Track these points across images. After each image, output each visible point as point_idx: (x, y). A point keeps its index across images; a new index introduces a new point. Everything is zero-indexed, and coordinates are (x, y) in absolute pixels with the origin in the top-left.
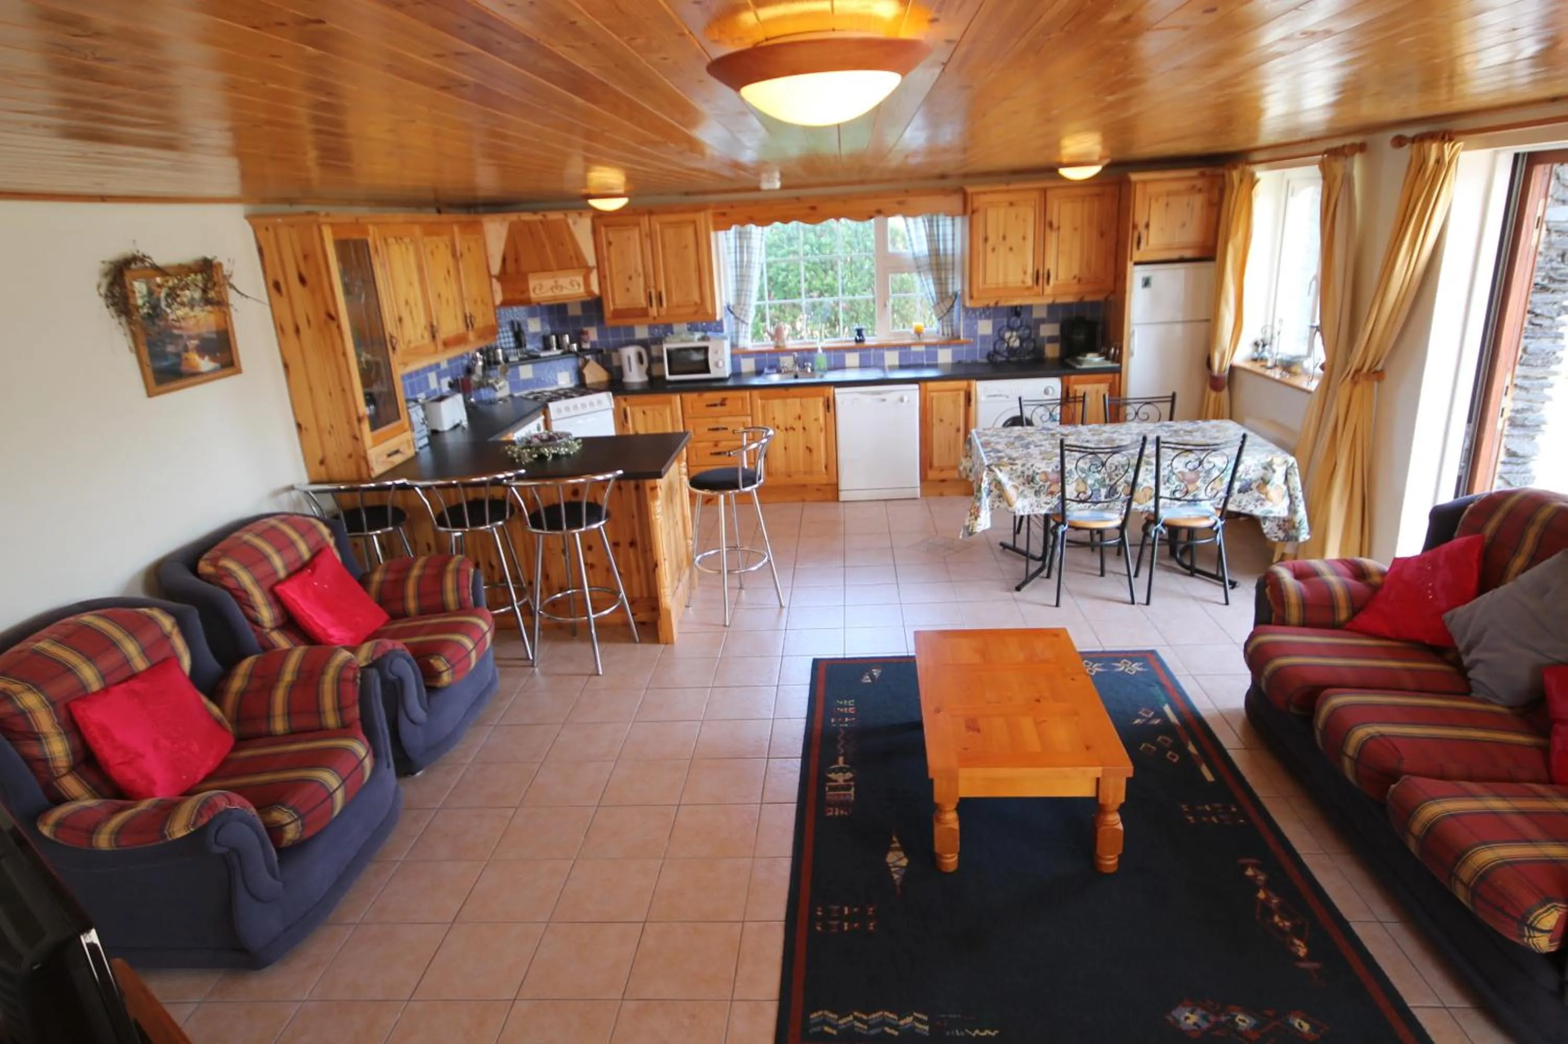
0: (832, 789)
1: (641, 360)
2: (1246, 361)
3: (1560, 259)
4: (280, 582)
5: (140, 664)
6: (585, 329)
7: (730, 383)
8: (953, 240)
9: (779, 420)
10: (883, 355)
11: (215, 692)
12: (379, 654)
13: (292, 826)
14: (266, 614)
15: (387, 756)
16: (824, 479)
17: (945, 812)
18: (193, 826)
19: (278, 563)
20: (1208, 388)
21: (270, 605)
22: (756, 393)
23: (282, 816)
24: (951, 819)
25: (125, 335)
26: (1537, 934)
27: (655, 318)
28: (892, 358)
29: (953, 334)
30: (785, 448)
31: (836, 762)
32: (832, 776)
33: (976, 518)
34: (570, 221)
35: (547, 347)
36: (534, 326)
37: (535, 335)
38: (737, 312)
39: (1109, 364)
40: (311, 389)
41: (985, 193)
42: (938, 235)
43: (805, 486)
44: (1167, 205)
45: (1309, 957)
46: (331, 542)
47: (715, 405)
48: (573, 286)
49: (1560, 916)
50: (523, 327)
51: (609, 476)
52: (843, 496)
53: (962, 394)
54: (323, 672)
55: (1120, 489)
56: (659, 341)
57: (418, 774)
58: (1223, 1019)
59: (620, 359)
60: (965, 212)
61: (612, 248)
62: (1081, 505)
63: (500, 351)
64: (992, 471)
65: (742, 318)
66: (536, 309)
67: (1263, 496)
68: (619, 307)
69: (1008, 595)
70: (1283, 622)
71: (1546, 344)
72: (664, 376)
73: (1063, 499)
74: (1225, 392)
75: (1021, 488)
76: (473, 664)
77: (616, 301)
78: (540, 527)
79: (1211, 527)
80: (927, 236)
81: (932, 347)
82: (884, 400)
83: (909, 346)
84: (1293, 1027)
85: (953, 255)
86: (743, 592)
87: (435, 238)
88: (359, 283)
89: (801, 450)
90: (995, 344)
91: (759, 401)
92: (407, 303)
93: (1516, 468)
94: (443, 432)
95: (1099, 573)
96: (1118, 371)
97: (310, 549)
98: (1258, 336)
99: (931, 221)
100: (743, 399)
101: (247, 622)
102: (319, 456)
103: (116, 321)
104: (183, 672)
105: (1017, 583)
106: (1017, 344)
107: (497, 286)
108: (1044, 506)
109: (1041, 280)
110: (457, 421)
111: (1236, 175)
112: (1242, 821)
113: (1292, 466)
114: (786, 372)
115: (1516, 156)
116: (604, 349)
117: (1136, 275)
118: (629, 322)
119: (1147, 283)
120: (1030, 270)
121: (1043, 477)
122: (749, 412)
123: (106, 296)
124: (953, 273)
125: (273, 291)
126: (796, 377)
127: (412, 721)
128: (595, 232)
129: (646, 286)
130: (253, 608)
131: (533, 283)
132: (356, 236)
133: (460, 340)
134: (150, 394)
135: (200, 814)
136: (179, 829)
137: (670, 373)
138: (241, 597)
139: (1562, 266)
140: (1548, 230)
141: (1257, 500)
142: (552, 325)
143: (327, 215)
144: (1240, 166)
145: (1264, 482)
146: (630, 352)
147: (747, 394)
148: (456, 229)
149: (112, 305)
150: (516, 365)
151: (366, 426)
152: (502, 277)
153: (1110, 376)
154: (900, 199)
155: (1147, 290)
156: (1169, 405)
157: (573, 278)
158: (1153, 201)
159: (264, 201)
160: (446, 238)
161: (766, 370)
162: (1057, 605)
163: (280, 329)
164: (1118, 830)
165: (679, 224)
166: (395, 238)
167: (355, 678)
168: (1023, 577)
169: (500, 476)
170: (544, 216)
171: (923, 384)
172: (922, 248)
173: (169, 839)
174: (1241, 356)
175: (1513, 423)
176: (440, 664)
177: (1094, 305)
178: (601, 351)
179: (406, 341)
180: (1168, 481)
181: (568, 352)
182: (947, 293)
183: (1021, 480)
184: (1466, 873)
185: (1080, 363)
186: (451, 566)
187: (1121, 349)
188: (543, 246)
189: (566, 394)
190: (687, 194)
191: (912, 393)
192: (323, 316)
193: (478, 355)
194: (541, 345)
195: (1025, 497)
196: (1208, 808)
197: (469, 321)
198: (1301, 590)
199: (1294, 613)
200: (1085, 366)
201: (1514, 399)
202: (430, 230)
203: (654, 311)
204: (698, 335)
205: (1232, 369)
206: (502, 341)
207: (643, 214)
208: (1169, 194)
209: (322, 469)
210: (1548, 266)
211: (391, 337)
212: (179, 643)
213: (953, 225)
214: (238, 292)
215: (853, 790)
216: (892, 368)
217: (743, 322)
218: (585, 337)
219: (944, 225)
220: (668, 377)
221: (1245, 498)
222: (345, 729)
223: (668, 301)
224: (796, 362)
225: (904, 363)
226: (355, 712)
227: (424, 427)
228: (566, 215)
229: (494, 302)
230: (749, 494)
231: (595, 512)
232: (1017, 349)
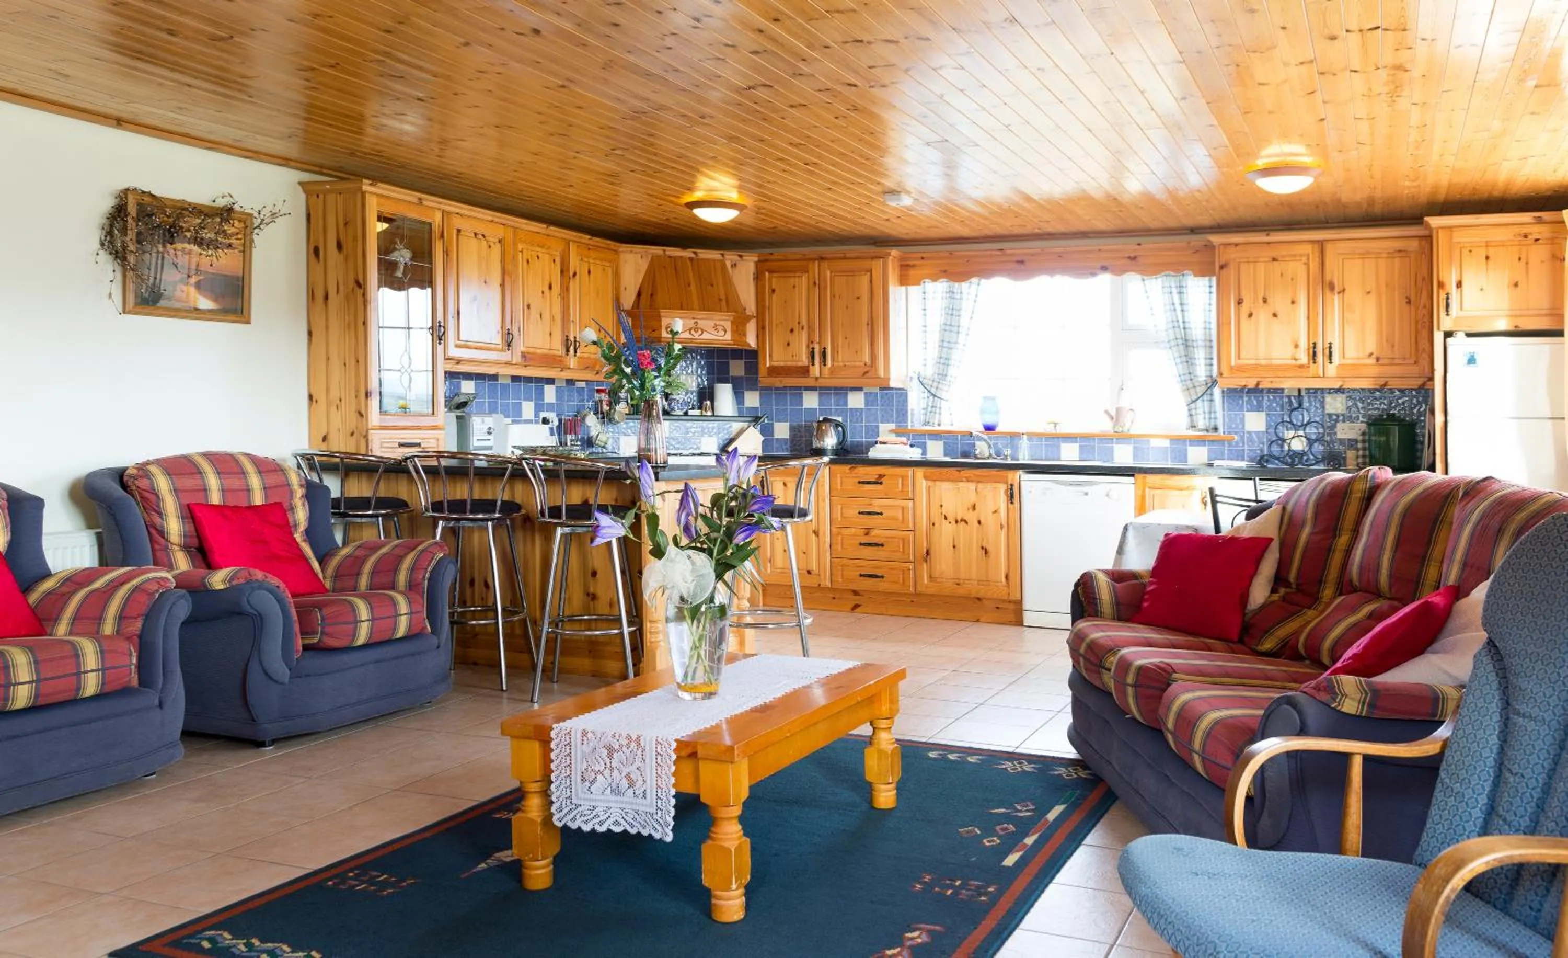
6: (746, 392)
9: (949, 507)
10: (1112, 448)
16: (1004, 592)
22: (920, 472)
27: (817, 378)
29: (1209, 427)
30: (954, 548)
34: (729, 264)
38: (934, 382)
43: (978, 598)
44: (1487, 259)
47: (866, 483)
48: (717, 330)
52: (1027, 619)
53: (1196, 495)
60: (1214, 272)
61: (774, 297)
65: (937, 392)
68: (775, 364)
77: (773, 356)
81: (1179, 442)
82: (1086, 494)
83: (1148, 438)
87: (537, 250)
89: (976, 552)
91: (924, 482)
100: (904, 478)
102: (324, 433)
109: (1320, 357)
118: (786, 381)
120: (1304, 343)
122: (909, 496)
125: (312, 256)
128: (758, 277)
129: (810, 341)
131: (665, 321)
134: (126, 311)
147: (907, 471)
148: (576, 247)
151: (374, 402)
152: (635, 312)
154: (1132, 254)
157: (719, 321)
160: (556, 253)
163: (311, 295)
165: (852, 271)
167: (153, 594)
170: (696, 253)
171: (1140, 477)
177: (1403, 393)
188: (688, 284)
191: (1130, 488)
192: (352, 283)
197: (570, 344)
203: (816, 370)
207: (814, 260)
208: (1489, 244)
209: (324, 446)
211: (440, 326)
217: (938, 398)
218: (745, 399)
219: (1192, 288)
223: (833, 360)
224: (994, 448)
228: (723, 255)
232: (1301, 454)
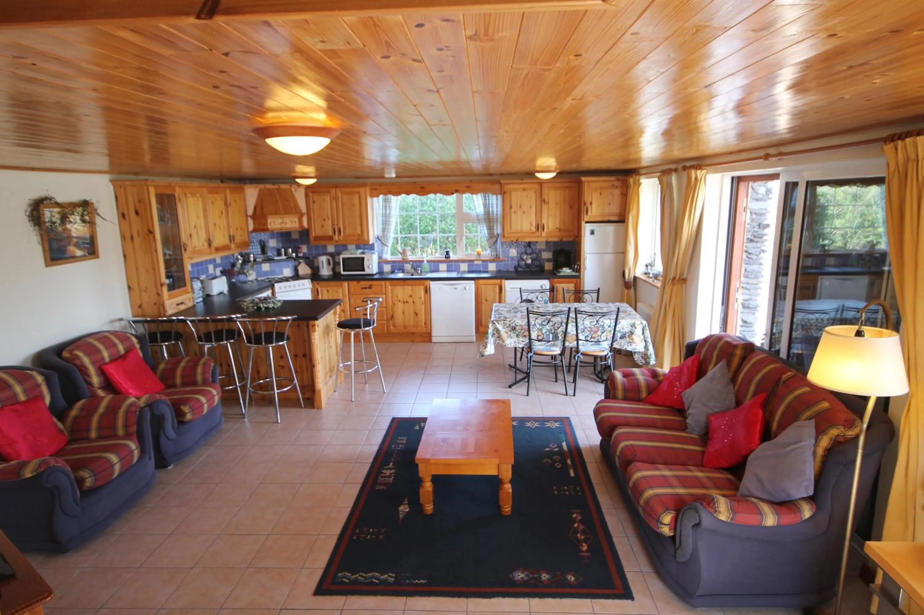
0: (382, 477)
1: (329, 263)
2: (642, 274)
3: (758, 227)
4: (106, 364)
5: (22, 398)
6: (301, 246)
7: (376, 277)
8: (497, 207)
9: (400, 297)
10: (459, 266)
11: (62, 417)
12: (152, 401)
13: (89, 479)
14: (95, 380)
15: (150, 453)
16: (424, 330)
17: (425, 482)
18: (35, 472)
19: (106, 354)
20: (624, 288)
21: (98, 375)
22: (388, 283)
23: (85, 473)
24: (428, 486)
25: (37, 235)
26: (664, 526)
27: (336, 241)
28: (464, 267)
29: (497, 256)
30: (403, 313)
31: (388, 465)
32: (384, 471)
33: (485, 348)
34: (293, 190)
35: (279, 254)
36: (273, 243)
37: (273, 248)
38: (382, 239)
39: (574, 274)
40: (137, 269)
41: (510, 184)
42: (489, 204)
43: (414, 333)
44: (601, 193)
45: (587, 551)
46: (138, 346)
47: (366, 288)
48: (292, 223)
49: (672, 517)
50: (266, 244)
51: (289, 317)
52: (434, 340)
53: (497, 287)
54: (120, 408)
55: (559, 335)
56: (339, 254)
57: (169, 468)
58: (536, 576)
59: (318, 262)
60: (501, 194)
61: (315, 204)
62: (540, 343)
63: (252, 255)
64: (494, 324)
65: (385, 243)
66: (273, 234)
67: (631, 341)
68: (317, 235)
69: (505, 390)
70: (615, 398)
71: (755, 267)
72: (340, 273)
73: (530, 339)
74: (632, 290)
75: (509, 333)
76: (205, 412)
77: (316, 231)
78: (251, 343)
79: (606, 356)
80: (483, 204)
81: (486, 262)
82: (456, 288)
83: (473, 261)
84: (567, 579)
85: (497, 214)
86: (367, 385)
87: (215, 195)
88: (168, 216)
89: (412, 315)
90: (518, 261)
91: (390, 287)
92: (195, 227)
93: (747, 329)
94: (213, 296)
95: (555, 380)
96: (578, 277)
97: (125, 349)
98: (648, 262)
99: (485, 197)
100: (381, 286)
101: (84, 383)
102: (139, 303)
103: (32, 228)
104: (44, 404)
105: (510, 384)
106: (529, 261)
107: (250, 221)
108: (522, 343)
109: (540, 229)
110: (221, 291)
111: (631, 180)
112: (580, 494)
113: (645, 326)
114: (407, 272)
115: (733, 178)
116: (310, 257)
117: (587, 228)
118: (323, 243)
119: (592, 233)
120: (534, 224)
121: (520, 328)
122: (384, 292)
123: (29, 216)
124: (497, 224)
125: (121, 217)
126: (412, 275)
127: (168, 438)
128: (306, 195)
129: (333, 225)
130: (88, 376)
131: (269, 221)
132: (168, 192)
133: (226, 248)
134: (47, 265)
135: (39, 466)
136: (28, 473)
137: (344, 271)
138: (83, 370)
139: (759, 230)
140: (751, 213)
141: (629, 343)
142: (282, 243)
143: (152, 181)
144: (634, 176)
145: (632, 333)
146: (323, 259)
147: (383, 283)
148: (228, 191)
149: (32, 220)
150: (260, 263)
151: (165, 289)
152: (254, 217)
153: (574, 280)
154: (468, 185)
155: (592, 236)
156: (596, 294)
157: (293, 219)
158: (593, 192)
159: (121, 173)
160: (222, 195)
161: (396, 271)
162: (528, 395)
163: (123, 237)
164: (509, 492)
165: (351, 193)
166: (192, 194)
167: (136, 411)
168: (514, 381)
169: (233, 316)
170: (279, 186)
171: (476, 281)
172: (480, 209)
173: (23, 478)
174: (639, 272)
175: (744, 306)
176: (186, 409)
177: (569, 243)
178: (308, 258)
179: (193, 247)
180: (584, 332)
181: (289, 258)
182: (493, 234)
183: (509, 329)
184: (642, 502)
185: (559, 272)
186: (202, 362)
187: (580, 265)
188: (277, 202)
189: (287, 279)
190: (358, 178)
191: (471, 286)
192: (146, 231)
193: (239, 257)
194: (275, 254)
195: (511, 338)
196: (566, 488)
197: (232, 238)
198: (624, 382)
199: (620, 394)
200: (561, 274)
201: (743, 294)
202: (212, 191)
203: (336, 238)
204: (360, 251)
205: (635, 278)
206: (254, 250)
207: (332, 187)
208: (601, 188)
209: (140, 311)
210: (753, 230)
211: (184, 244)
212: (45, 389)
213: (497, 199)
214: (101, 217)
215: (393, 477)
216: (464, 272)
217: (386, 245)
218: (300, 250)
219: (492, 199)
220: (342, 272)
221: (623, 341)
222: (128, 436)
223: (344, 233)
224: (413, 267)
225: (471, 270)
226: (134, 428)
227: (201, 292)
228: (290, 186)
229: (248, 229)
230: (368, 331)
231: (280, 337)
232: (530, 264)
